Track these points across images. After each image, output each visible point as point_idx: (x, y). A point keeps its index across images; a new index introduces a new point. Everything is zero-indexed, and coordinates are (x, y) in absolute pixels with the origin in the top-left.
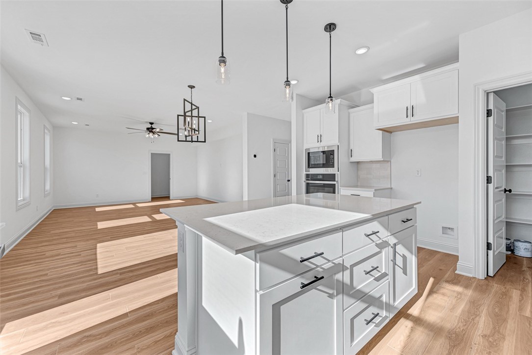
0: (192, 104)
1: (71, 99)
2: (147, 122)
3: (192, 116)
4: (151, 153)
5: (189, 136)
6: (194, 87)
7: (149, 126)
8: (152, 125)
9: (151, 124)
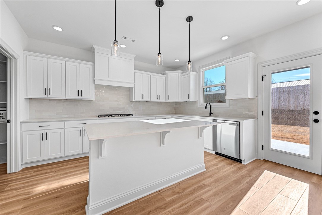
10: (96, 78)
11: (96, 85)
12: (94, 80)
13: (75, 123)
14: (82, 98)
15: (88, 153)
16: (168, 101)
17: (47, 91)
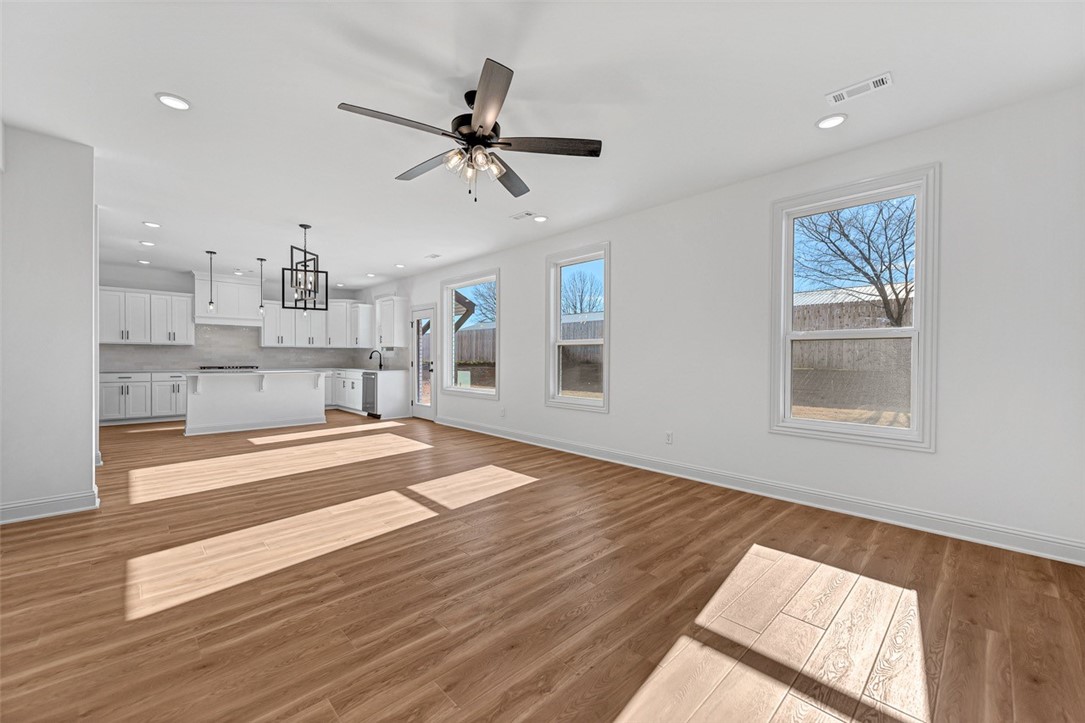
0: (305, 252)
3: (306, 271)
5: (302, 299)
6: (309, 227)
10: (197, 314)
11: (197, 326)
12: (193, 318)
13: (166, 376)
14: (174, 343)
15: (185, 416)
16: (329, 346)
17: (125, 334)
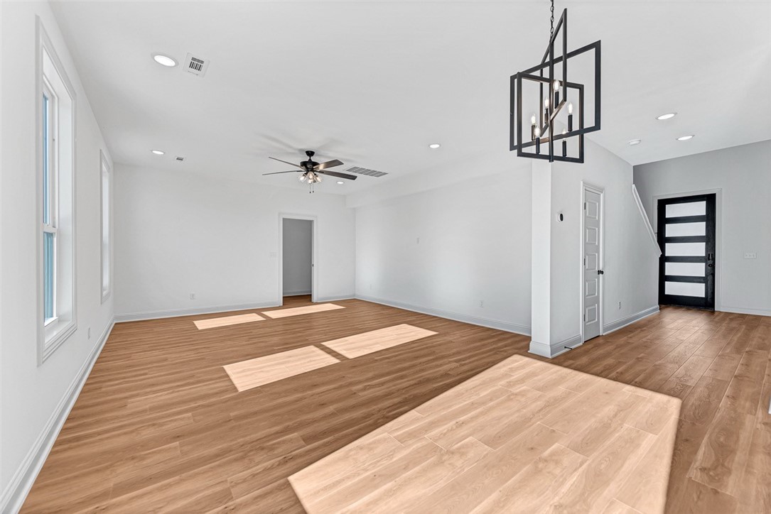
1: (177, 64)
2: (301, 150)
4: (283, 219)
7: (307, 159)
8: (312, 158)
9: (310, 153)
